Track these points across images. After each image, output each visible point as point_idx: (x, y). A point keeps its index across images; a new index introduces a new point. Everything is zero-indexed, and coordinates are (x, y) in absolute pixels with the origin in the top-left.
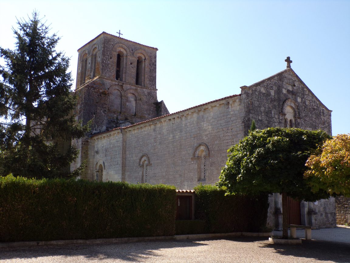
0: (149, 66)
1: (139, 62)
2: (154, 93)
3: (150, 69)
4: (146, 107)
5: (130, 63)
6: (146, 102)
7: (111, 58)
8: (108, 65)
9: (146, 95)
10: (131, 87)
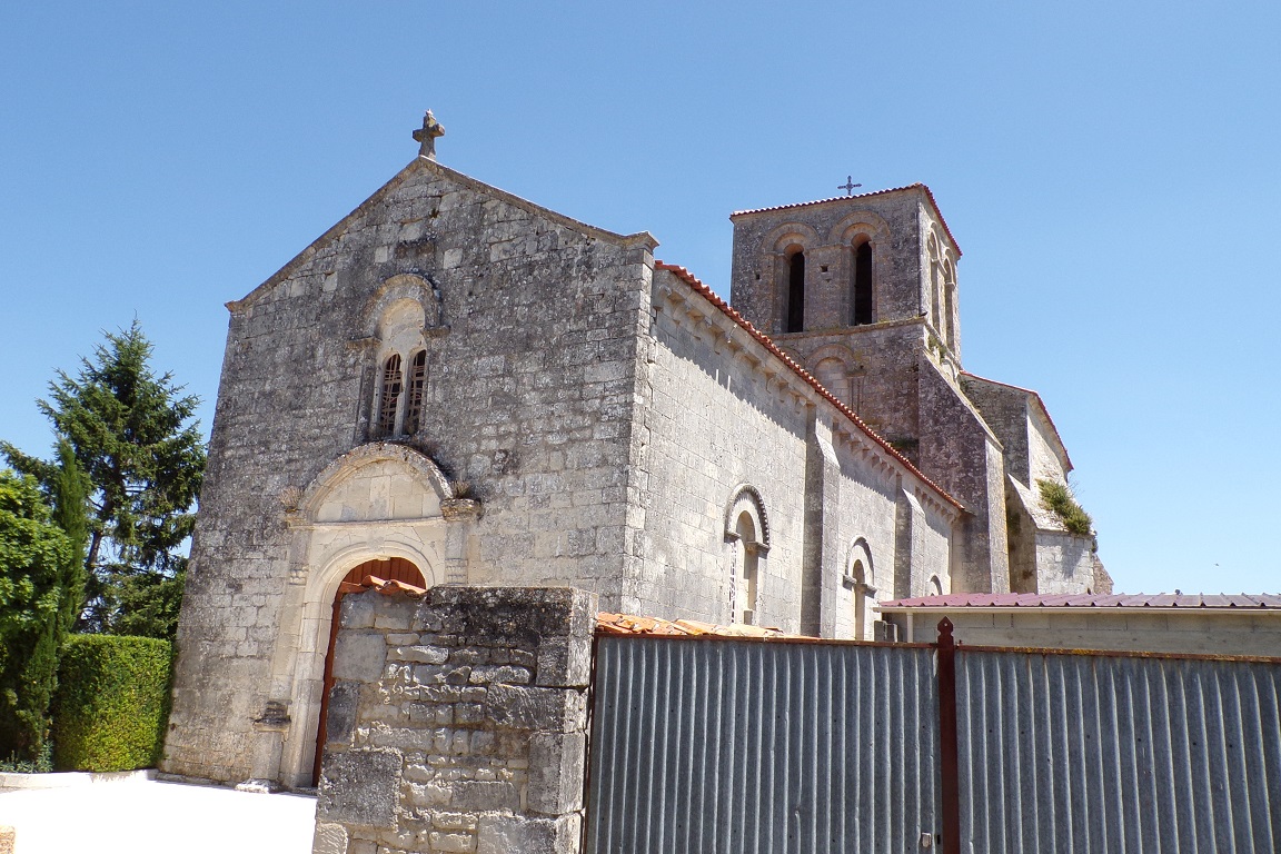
0: (891, 252)
1: (863, 252)
2: (914, 334)
3: (893, 260)
4: (882, 387)
5: (819, 269)
6: (883, 371)
7: (758, 278)
8: (748, 301)
9: (880, 350)
10: (825, 339)
